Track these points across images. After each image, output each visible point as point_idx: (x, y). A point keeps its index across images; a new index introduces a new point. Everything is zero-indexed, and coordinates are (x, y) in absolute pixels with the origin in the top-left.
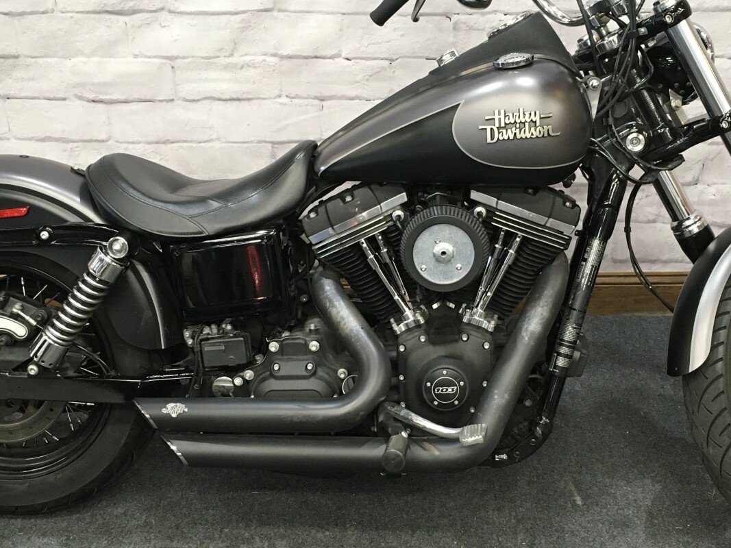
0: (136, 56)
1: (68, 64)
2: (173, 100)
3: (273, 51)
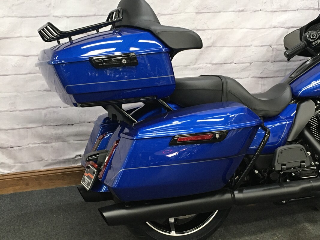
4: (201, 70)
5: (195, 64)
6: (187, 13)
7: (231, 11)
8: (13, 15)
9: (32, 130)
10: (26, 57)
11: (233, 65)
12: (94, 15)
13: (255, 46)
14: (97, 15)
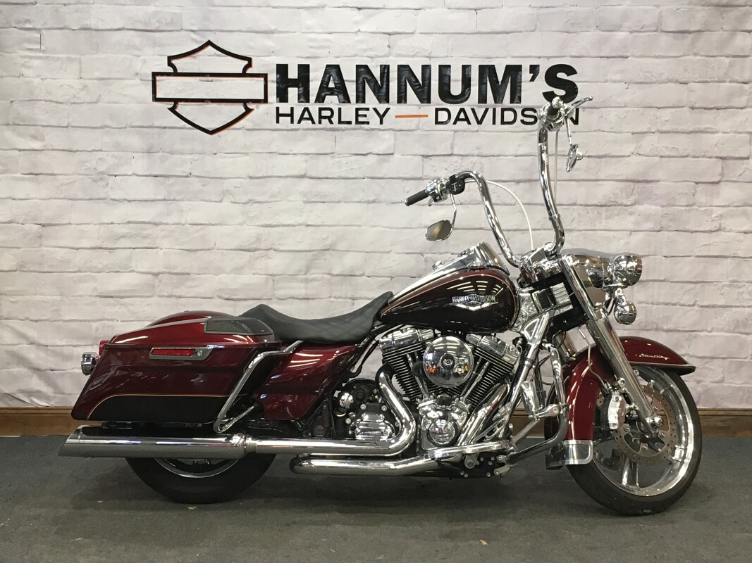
4: (316, 282)
5: (305, 274)
6: (289, 201)
7: (354, 202)
8: (62, 196)
10: (75, 251)
11: (364, 278)
12: (164, 200)
13: (396, 253)
14: (167, 200)
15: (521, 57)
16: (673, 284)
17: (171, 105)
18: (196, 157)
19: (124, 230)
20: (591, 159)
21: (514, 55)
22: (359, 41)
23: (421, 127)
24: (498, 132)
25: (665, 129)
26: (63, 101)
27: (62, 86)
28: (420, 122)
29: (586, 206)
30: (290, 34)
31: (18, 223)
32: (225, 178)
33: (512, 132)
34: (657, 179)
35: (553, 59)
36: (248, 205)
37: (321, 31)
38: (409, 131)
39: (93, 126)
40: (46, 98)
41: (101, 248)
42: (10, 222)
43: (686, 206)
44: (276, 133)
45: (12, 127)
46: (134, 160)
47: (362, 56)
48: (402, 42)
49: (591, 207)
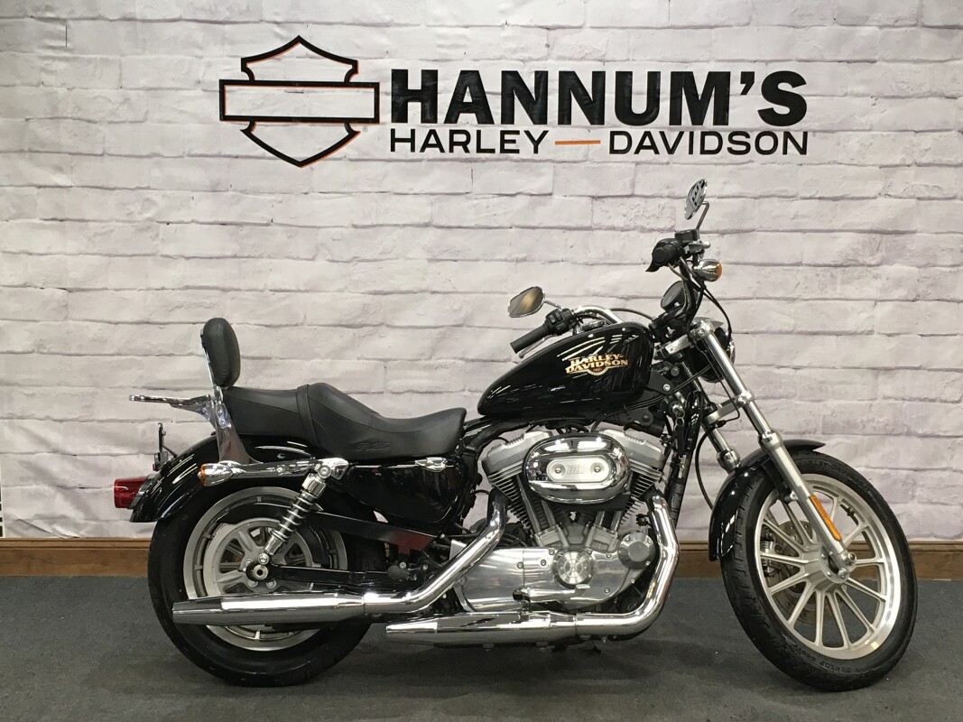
0: (358, 359)
1: (308, 363)
2: (382, 393)
3: (462, 356)
4: (445, 370)
5: (430, 359)
6: (410, 259)
7: (501, 260)
8: (95, 251)
9: (119, 459)
10: (113, 326)
11: (510, 364)
12: (235, 257)
14: (239, 257)
15: (729, 61)
16: (932, 373)
17: (245, 125)
18: (280, 197)
19: (180, 298)
20: (824, 202)
21: (720, 58)
22: (506, 38)
23: (590, 157)
24: (696, 164)
25: (924, 160)
26: (97, 120)
27: (95, 98)
28: (589, 150)
29: (815, 266)
30: (412, 28)
31: (36, 287)
32: (318, 228)
33: (716, 164)
34: (913, 229)
35: (773, 63)
36: (351, 264)
37: (455, 24)
38: (574, 162)
39: (136, 154)
40: (75, 116)
41: (148, 323)
42: (25, 286)
43: (952, 266)
44: (391, 164)
45: (27, 155)
46: (193, 202)
47: (511, 59)
48: (566, 40)
49: (823, 268)
